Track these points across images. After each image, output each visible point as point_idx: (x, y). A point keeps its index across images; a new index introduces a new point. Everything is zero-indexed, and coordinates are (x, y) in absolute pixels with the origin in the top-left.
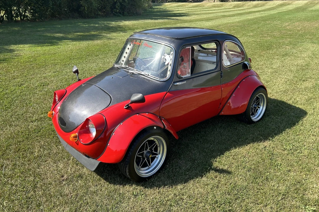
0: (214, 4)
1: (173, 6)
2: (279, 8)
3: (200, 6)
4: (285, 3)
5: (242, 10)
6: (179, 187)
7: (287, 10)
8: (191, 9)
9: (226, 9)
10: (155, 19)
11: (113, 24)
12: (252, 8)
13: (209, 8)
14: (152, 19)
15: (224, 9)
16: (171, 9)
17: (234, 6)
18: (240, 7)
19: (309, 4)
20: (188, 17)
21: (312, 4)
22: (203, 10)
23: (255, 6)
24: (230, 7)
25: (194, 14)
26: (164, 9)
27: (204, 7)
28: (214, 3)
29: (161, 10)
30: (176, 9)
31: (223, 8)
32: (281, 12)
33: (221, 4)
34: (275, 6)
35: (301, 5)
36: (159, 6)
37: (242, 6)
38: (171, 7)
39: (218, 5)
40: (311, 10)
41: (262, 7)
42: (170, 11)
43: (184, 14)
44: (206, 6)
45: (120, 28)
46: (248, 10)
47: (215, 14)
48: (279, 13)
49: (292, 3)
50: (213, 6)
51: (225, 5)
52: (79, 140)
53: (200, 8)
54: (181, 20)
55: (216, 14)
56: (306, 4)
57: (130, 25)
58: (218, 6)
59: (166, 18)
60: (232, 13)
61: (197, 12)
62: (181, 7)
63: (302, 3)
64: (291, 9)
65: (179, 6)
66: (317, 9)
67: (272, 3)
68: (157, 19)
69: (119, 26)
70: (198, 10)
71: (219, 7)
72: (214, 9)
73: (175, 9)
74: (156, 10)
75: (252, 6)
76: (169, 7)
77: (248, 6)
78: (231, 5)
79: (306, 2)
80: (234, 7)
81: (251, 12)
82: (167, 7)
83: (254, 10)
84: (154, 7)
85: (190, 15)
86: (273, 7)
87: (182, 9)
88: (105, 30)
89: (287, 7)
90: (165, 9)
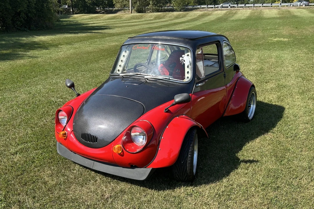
0: (133, 16)
1: (85, 19)
2: (201, 18)
3: (117, 17)
4: (206, 13)
5: (165, 21)
6: (225, 180)
7: (209, 21)
8: (107, 21)
9: (147, 20)
10: (75, 33)
11: (25, 40)
12: (174, 19)
13: (129, 20)
14: (71, 33)
15: (145, 21)
16: (83, 22)
17: (154, 18)
18: (161, 18)
19: (228, 14)
20: (111, 30)
21: (230, 14)
22: (122, 22)
23: (177, 17)
24: (151, 19)
25: (116, 27)
26: (74, 21)
27: (122, 19)
28: (132, 14)
29: (72, 23)
30: (90, 21)
31: (143, 19)
32: (206, 23)
33: (140, 16)
34: (196, 16)
35: (221, 16)
36: (66, 18)
37: (163, 17)
38: (82, 20)
39: (136, 16)
40: (232, 20)
41: (184, 18)
42: (84, 24)
43: (104, 27)
44: (124, 18)
45: (37, 44)
46: (172, 21)
47: (139, 26)
48: (204, 23)
49: (211, 13)
50: (131, 18)
51: (145, 17)
52: (125, 150)
53: (118, 20)
54: (105, 33)
55: (142, 26)
56: (225, 14)
57: (48, 41)
58: (137, 18)
59: (86, 31)
60: (157, 24)
61: (118, 25)
62: (95, 19)
63: (221, 13)
64: (213, 19)
65: (92, 18)
66: (237, 18)
67: (193, 14)
68: (77, 33)
69: (34, 42)
70: (117, 22)
71: (139, 18)
72: (134, 21)
73: (88, 22)
74: (65, 23)
75: (173, 18)
76: (80, 19)
77: (170, 17)
78: (151, 16)
79: (225, 12)
80: (156, 18)
81: (176, 23)
82: (77, 19)
83: (178, 22)
84: (61, 20)
85: (112, 28)
86: (195, 18)
87: (98, 22)
88: (20, 48)
89: (209, 17)
90: (77, 22)
